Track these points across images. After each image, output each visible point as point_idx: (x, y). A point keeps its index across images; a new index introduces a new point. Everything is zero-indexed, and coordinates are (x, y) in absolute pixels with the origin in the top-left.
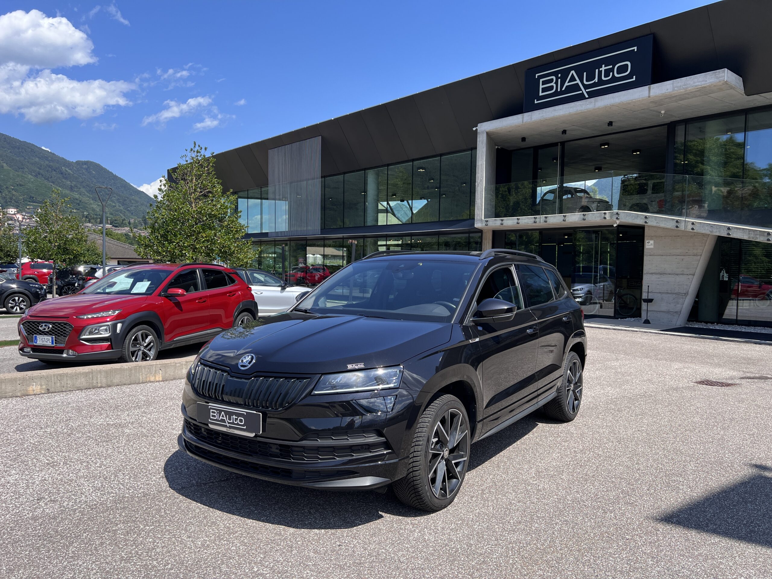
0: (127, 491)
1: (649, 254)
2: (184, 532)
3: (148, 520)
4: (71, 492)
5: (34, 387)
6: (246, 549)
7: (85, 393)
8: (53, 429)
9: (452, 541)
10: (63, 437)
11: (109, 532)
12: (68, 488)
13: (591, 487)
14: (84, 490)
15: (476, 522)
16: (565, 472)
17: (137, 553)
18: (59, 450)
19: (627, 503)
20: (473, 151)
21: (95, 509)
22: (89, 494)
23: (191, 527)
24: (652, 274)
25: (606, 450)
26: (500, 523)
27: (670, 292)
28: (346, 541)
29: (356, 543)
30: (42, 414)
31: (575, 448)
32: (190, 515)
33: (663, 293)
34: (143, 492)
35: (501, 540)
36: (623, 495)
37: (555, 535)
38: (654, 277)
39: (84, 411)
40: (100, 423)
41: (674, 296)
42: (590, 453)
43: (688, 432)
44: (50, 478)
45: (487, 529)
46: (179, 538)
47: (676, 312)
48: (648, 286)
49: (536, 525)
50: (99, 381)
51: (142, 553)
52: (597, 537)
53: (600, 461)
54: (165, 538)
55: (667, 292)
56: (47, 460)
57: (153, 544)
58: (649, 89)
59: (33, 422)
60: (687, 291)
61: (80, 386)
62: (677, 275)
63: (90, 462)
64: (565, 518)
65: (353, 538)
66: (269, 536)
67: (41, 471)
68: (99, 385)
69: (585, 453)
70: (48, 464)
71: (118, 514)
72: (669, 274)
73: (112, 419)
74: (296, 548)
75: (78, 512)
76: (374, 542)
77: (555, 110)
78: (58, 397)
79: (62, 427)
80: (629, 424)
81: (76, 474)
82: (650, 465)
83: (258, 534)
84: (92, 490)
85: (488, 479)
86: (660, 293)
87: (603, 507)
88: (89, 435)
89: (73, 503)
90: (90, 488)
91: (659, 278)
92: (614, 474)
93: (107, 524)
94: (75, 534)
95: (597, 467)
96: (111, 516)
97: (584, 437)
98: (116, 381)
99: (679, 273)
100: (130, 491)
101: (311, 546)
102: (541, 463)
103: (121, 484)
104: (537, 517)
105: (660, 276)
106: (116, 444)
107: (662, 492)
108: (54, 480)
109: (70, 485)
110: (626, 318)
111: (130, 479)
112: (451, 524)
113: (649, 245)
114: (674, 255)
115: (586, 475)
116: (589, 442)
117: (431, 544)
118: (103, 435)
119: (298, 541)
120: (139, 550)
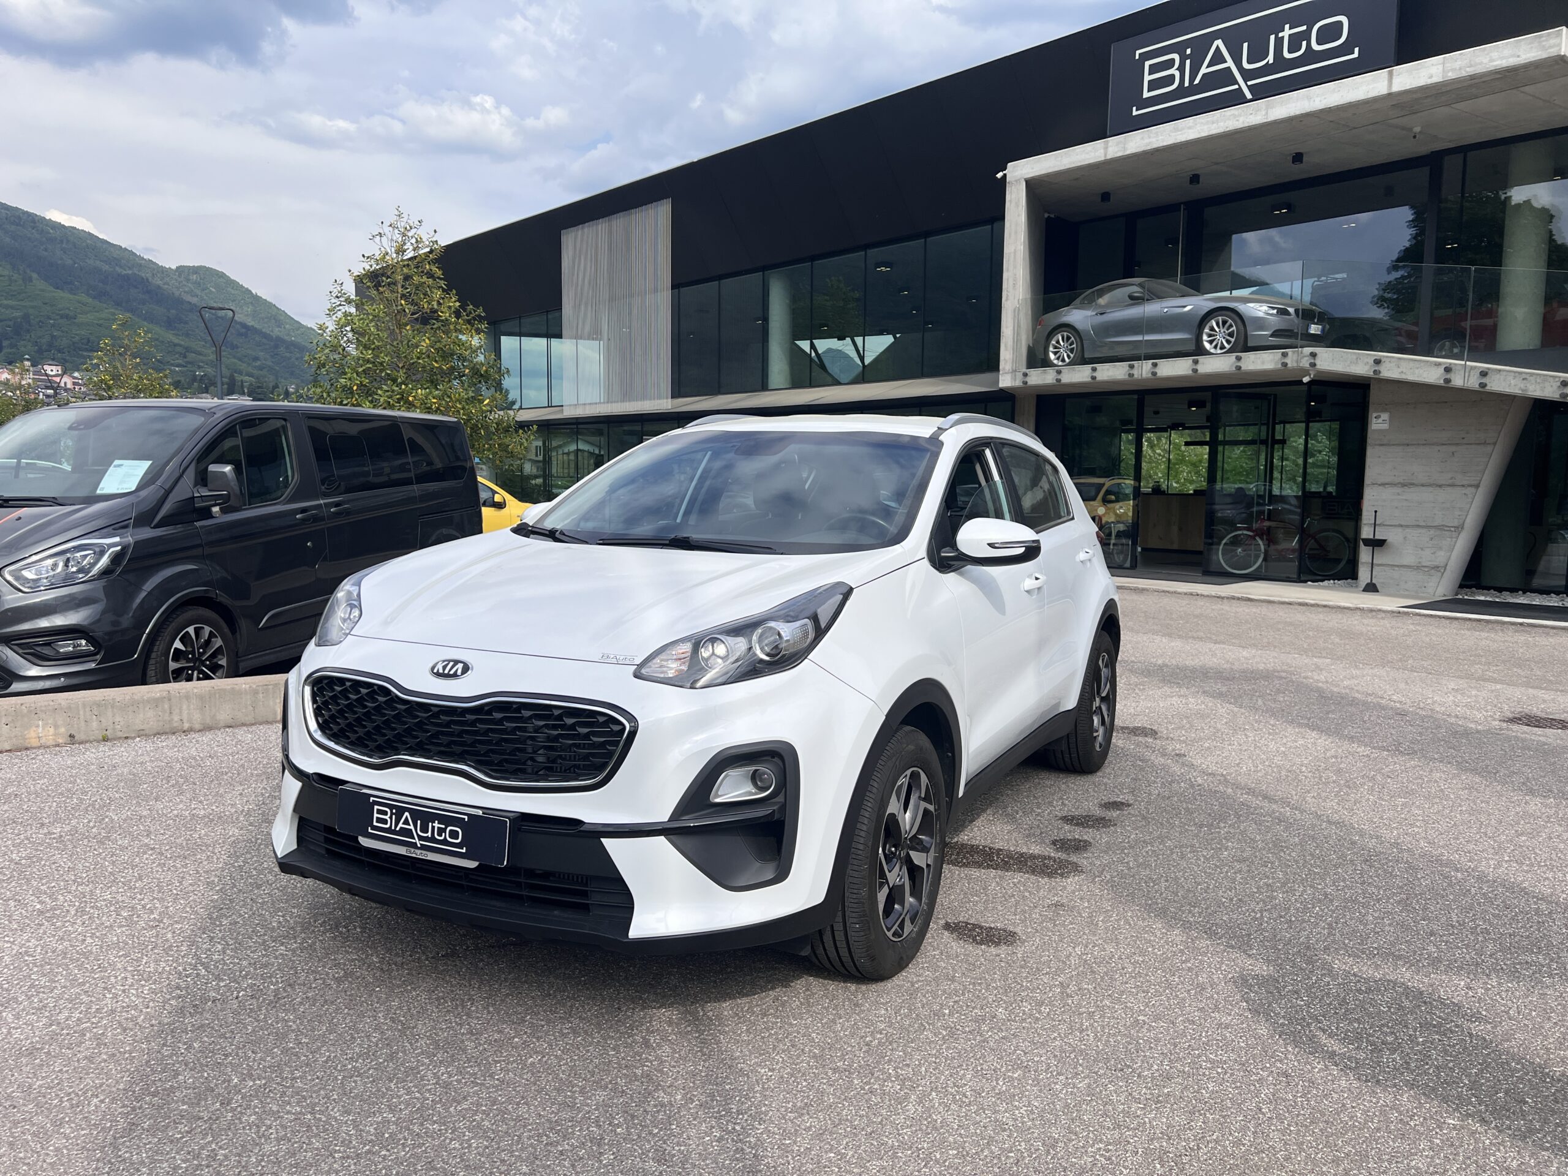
0: (214, 983)
1: (1377, 442)
2: (335, 1097)
3: (254, 1060)
4: (83, 984)
5: (40, 730)
6: (487, 1147)
7: (153, 742)
8: (67, 828)
9: (1005, 1130)
10: (87, 846)
11: (155, 1094)
12: (76, 974)
13: (1327, 979)
14: (113, 979)
15: (1058, 1074)
16: (1255, 938)
17: (213, 1156)
18: (73, 878)
19: (1425, 1026)
20: (996, 225)
21: (131, 1030)
22: (124, 991)
23: (355, 1082)
24: (1383, 484)
25: (1342, 884)
26: (1118, 1077)
27: (1424, 524)
28: (738, 1128)
29: (762, 1133)
30: (50, 792)
31: (1268, 878)
32: (357, 1050)
33: (1407, 526)
34: (251, 986)
35: (1129, 1129)
36: (1411, 1002)
37: (1263, 1114)
38: (1388, 493)
39: (145, 786)
40: (175, 812)
41: (1432, 532)
42: (1305, 891)
43: (1523, 838)
44: (39, 948)
45: (1088, 1096)
46: (321, 1112)
47: (1436, 568)
48: (1376, 512)
49: (1211, 1086)
50: (185, 717)
51: (226, 1156)
52: (1372, 1122)
53: (1333, 912)
54: (288, 1112)
55: (1417, 523)
56: (41, 902)
57: (258, 1132)
58: (1391, 74)
59: (27, 811)
60: (1461, 521)
61: (142, 727)
62: (1440, 486)
63: (139, 907)
64: (1279, 1065)
65: (754, 1118)
66: (545, 1109)
67: (21, 930)
68: (186, 726)
69: (1293, 891)
70: (41, 912)
71: (185, 1044)
72: (1423, 485)
73: (205, 803)
74: (611, 1145)
75: (90, 1039)
76: (810, 1128)
77: (1176, 130)
78: (92, 754)
79: (89, 822)
80: (1381, 818)
81: (102, 938)
82: (1458, 922)
83: (518, 1104)
84: (130, 981)
85: (1070, 954)
86: (1401, 526)
87: (1370, 1035)
88: (146, 841)
89: (80, 1013)
90: (129, 975)
91: (1398, 494)
92: (1375, 945)
93: (154, 1072)
94: (72, 1099)
95: (1330, 925)
96: (166, 1051)
97: (1282, 850)
98: (223, 716)
99: (1444, 483)
100: (222, 984)
101: (649, 1142)
102: (1194, 915)
103: (202, 964)
104: (1208, 1060)
105: (1402, 489)
106: (205, 863)
107: (1504, 995)
108: (47, 952)
109: (80, 967)
110: (1322, 581)
111: (224, 953)
112: (997, 1080)
113: (1379, 423)
114: (1433, 444)
115: (1308, 948)
116: (1297, 862)
117: (951, 1139)
118: (179, 841)
119: (618, 1126)
120: (220, 1148)
